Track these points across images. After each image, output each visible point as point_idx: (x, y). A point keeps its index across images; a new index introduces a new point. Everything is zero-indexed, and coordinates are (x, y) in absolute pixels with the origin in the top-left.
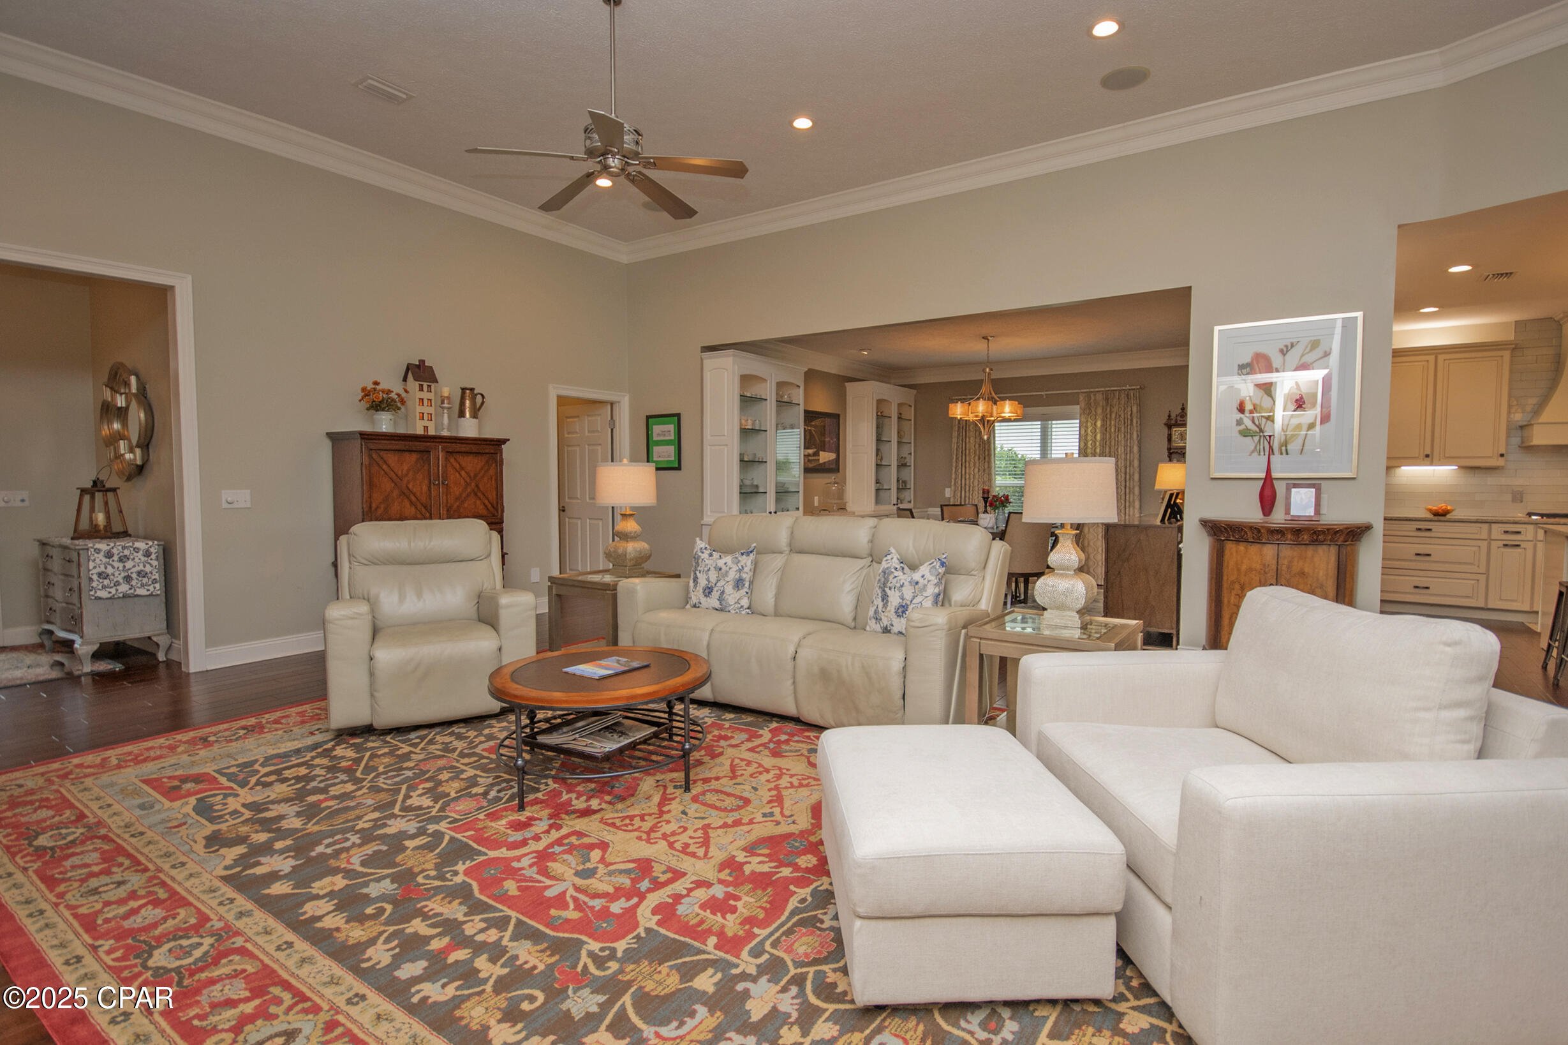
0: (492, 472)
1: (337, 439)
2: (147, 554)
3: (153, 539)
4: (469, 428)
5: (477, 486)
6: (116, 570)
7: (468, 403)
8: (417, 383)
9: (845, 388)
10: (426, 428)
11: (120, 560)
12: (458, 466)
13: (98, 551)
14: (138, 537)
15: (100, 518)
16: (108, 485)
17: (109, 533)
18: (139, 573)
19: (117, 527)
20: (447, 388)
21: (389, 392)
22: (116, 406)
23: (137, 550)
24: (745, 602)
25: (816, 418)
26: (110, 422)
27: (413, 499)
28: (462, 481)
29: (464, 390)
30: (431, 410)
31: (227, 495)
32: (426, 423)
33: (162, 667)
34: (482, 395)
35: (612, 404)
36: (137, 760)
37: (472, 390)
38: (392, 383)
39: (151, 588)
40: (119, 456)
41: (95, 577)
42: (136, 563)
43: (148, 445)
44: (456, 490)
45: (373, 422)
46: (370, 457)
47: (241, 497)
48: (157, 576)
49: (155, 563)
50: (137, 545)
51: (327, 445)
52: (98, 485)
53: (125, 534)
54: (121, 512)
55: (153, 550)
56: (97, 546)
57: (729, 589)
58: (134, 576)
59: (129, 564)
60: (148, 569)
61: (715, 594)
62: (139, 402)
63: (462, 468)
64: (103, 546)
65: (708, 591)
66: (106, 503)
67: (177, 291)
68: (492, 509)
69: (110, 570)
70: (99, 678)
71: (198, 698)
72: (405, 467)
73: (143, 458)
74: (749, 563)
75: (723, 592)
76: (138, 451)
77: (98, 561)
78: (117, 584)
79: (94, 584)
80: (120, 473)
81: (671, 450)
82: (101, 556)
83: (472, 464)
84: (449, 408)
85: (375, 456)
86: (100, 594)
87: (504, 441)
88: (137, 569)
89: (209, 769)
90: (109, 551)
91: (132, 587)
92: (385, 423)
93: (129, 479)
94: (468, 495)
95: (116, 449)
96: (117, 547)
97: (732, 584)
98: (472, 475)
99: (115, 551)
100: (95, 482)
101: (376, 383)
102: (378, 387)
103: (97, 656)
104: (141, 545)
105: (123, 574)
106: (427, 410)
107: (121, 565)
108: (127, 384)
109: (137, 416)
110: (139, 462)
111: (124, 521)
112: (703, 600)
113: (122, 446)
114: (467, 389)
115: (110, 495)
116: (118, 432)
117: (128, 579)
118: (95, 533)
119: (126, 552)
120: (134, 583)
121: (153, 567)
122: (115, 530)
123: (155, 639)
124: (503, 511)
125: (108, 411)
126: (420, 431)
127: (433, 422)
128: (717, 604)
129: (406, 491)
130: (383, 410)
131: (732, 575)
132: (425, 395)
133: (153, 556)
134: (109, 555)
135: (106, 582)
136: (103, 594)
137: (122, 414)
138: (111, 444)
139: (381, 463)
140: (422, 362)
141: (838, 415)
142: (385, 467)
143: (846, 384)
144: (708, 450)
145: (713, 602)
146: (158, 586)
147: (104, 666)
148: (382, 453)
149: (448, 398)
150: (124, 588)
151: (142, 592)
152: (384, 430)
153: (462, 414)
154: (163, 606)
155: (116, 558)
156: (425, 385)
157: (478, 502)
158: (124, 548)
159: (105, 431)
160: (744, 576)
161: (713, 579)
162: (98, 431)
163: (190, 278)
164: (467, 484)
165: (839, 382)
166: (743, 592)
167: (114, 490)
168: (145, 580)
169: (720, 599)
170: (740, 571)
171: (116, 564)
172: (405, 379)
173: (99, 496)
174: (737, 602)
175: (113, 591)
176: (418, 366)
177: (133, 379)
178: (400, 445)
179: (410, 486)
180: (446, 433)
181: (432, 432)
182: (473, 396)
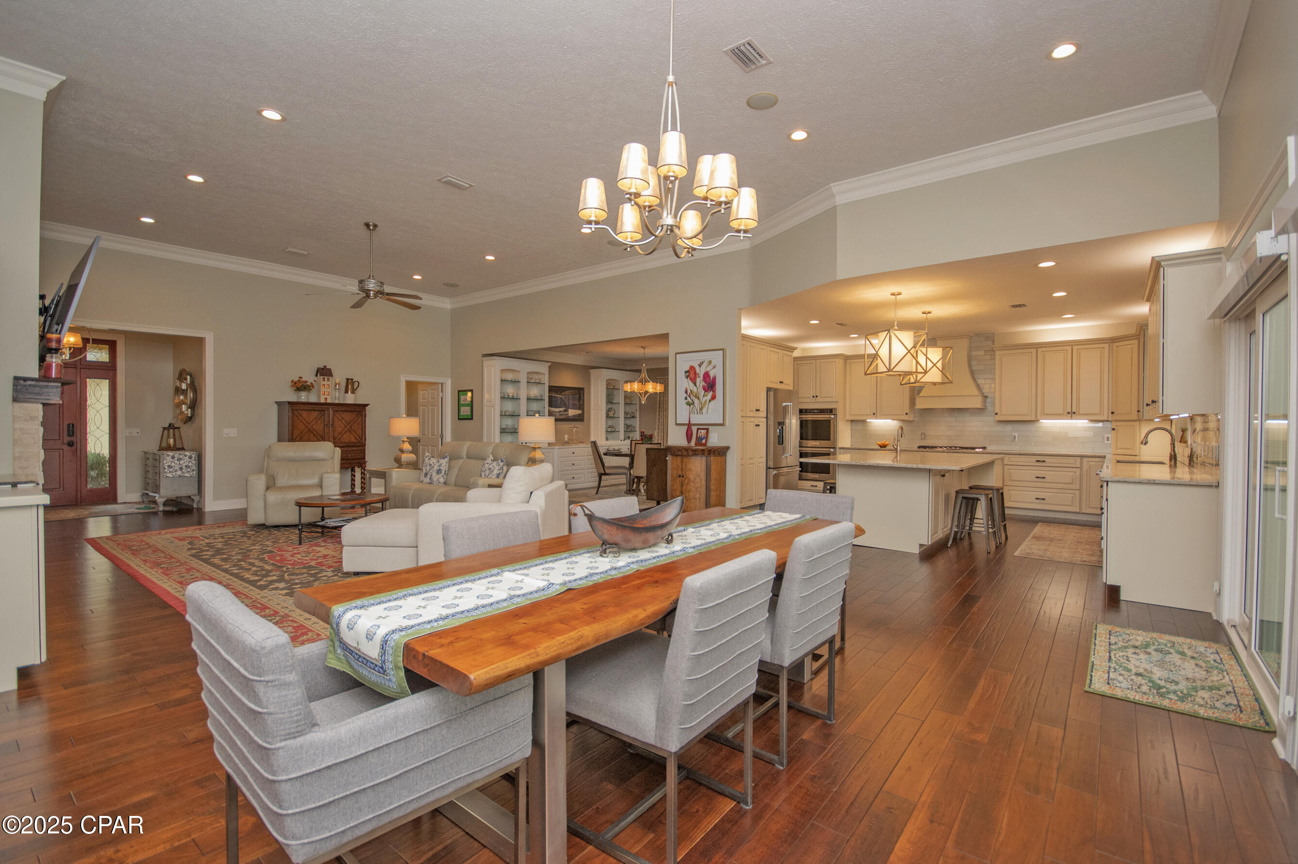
0: (359, 420)
1: (279, 404)
2: (190, 457)
3: (193, 451)
4: (350, 399)
5: (351, 427)
6: (176, 465)
7: (350, 387)
8: (322, 377)
9: (590, 373)
10: (326, 399)
11: (178, 460)
12: (340, 418)
13: (168, 455)
14: (188, 450)
15: (172, 441)
16: (176, 426)
17: (175, 449)
18: (186, 466)
19: (179, 446)
20: (339, 377)
21: (306, 382)
22: (181, 388)
23: (186, 456)
24: (442, 480)
25: (564, 391)
26: (179, 396)
27: (315, 433)
28: (343, 425)
29: (348, 379)
30: (329, 390)
31: (226, 431)
32: (326, 397)
33: (195, 510)
34: (359, 383)
35: (442, 384)
36: (172, 533)
37: (352, 379)
38: (309, 377)
39: (191, 474)
40: (182, 412)
41: (166, 467)
42: (185, 462)
43: (194, 408)
44: (339, 430)
45: (298, 398)
46: (293, 413)
47: (232, 432)
48: (194, 468)
49: (194, 462)
50: (186, 453)
51: (276, 406)
52: (171, 426)
53: (183, 449)
54: (181, 438)
55: (193, 456)
56: (168, 453)
57: (434, 474)
58: (184, 467)
59: (182, 462)
60: (190, 464)
61: (428, 476)
62: (191, 388)
63: (343, 419)
64: (171, 453)
65: (426, 475)
66: (174, 435)
67: (207, 341)
68: (359, 439)
69: (173, 464)
70: (166, 513)
71: (208, 520)
72: (312, 418)
73: (191, 413)
74: (444, 462)
75: (431, 475)
76: (189, 410)
77: (168, 460)
78: (176, 471)
79: (166, 471)
80: (182, 420)
81: (468, 408)
82: (169, 458)
83: (348, 416)
84: (339, 389)
85: (296, 413)
86: (168, 475)
87: (367, 405)
88: (186, 464)
89: (198, 535)
90: (173, 456)
91: (183, 473)
92: (303, 397)
93: (185, 423)
94: (346, 431)
95: (181, 409)
96: (177, 454)
97: (435, 472)
98: (348, 422)
99: (176, 456)
100: (170, 425)
101: (300, 378)
102: (301, 380)
103: (165, 504)
104: (188, 453)
105: (179, 466)
106: (326, 390)
107: (178, 462)
108: (186, 379)
109: (191, 395)
110: (189, 415)
111: (182, 443)
112: (424, 479)
113: (184, 407)
115: (176, 430)
116: (182, 400)
117: (181, 469)
118: (169, 448)
119: (181, 456)
120: (183, 471)
121: (193, 464)
122: (177, 447)
123: (192, 497)
124: (365, 440)
125: (178, 391)
126: (323, 401)
127: (330, 396)
128: (429, 481)
129: (312, 430)
130: (302, 390)
131: (436, 468)
132: (326, 383)
133: (193, 459)
134: (173, 457)
135: (171, 470)
136: (170, 475)
137: (184, 392)
138: (179, 406)
139: (299, 416)
140: (325, 367)
141: (583, 389)
142: (300, 418)
143: (590, 370)
144: (485, 409)
145: (427, 480)
146: (194, 472)
147: (168, 508)
148: (299, 411)
149: (339, 384)
150: (179, 473)
151: (187, 475)
152: (303, 401)
153: (346, 392)
154: (197, 482)
155: (176, 459)
156: (326, 378)
157: (352, 436)
158: (180, 454)
159: (177, 401)
160: (442, 468)
161: (428, 470)
162: (174, 399)
163: (213, 333)
164: (345, 426)
165: (585, 370)
166: (440, 475)
167: (178, 428)
168: (189, 469)
169: (430, 479)
170: (440, 466)
171: (176, 462)
172: (316, 375)
173: (171, 430)
174: (438, 480)
175: (174, 474)
176: (323, 369)
177: (189, 377)
178: (310, 407)
179: (314, 427)
180: (337, 402)
181: (329, 401)
182: (353, 383)
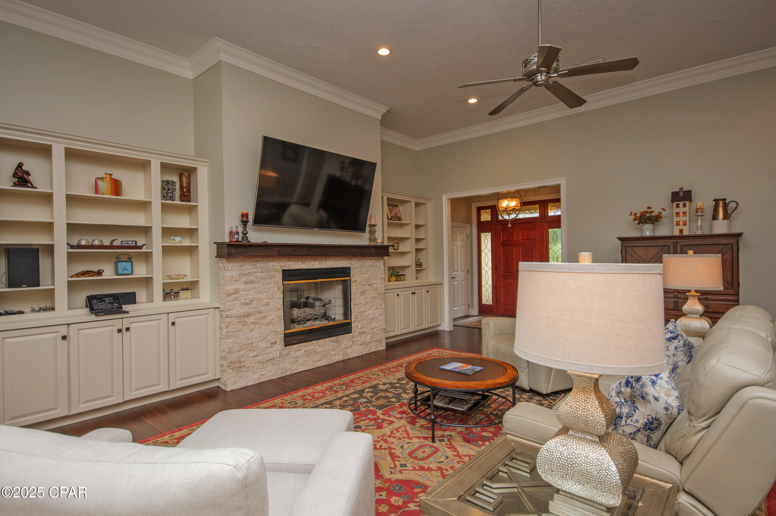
4: (721, 227)
7: (721, 210)
8: (676, 203)
10: (681, 231)
21: (654, 212)
29: (717, 201)
30: (686, 219)
32: (681, 227)
34: (735, 203)
37: (725, 200)
38: (659, 205)
45: (641, 230)
46: (626, 250)
84: (702, 216)
85: (630, 250)
92: (648, 231)
106: (681, 219)
114: (718, 200)
126: (677, 233)
127: (688, 226)
130: (647, 223)
132: (681, 210)
139: (633, 254)
142: (635, 256)
149: (702, 209)
152: (647, 235)
153: (715, 217)
156: (681, 204)
172: (669, 201)
176: (680, 192)
178: (646, 243)
180: (699, 233)
181: (686, 233)
182: (725, 206)
